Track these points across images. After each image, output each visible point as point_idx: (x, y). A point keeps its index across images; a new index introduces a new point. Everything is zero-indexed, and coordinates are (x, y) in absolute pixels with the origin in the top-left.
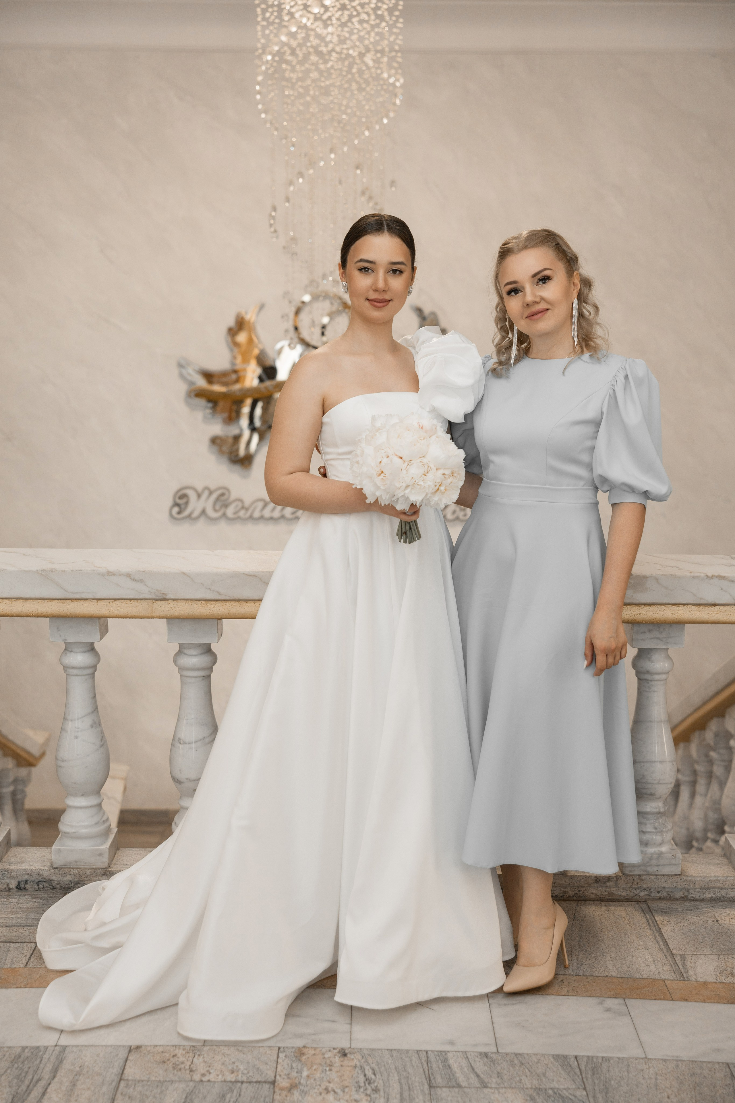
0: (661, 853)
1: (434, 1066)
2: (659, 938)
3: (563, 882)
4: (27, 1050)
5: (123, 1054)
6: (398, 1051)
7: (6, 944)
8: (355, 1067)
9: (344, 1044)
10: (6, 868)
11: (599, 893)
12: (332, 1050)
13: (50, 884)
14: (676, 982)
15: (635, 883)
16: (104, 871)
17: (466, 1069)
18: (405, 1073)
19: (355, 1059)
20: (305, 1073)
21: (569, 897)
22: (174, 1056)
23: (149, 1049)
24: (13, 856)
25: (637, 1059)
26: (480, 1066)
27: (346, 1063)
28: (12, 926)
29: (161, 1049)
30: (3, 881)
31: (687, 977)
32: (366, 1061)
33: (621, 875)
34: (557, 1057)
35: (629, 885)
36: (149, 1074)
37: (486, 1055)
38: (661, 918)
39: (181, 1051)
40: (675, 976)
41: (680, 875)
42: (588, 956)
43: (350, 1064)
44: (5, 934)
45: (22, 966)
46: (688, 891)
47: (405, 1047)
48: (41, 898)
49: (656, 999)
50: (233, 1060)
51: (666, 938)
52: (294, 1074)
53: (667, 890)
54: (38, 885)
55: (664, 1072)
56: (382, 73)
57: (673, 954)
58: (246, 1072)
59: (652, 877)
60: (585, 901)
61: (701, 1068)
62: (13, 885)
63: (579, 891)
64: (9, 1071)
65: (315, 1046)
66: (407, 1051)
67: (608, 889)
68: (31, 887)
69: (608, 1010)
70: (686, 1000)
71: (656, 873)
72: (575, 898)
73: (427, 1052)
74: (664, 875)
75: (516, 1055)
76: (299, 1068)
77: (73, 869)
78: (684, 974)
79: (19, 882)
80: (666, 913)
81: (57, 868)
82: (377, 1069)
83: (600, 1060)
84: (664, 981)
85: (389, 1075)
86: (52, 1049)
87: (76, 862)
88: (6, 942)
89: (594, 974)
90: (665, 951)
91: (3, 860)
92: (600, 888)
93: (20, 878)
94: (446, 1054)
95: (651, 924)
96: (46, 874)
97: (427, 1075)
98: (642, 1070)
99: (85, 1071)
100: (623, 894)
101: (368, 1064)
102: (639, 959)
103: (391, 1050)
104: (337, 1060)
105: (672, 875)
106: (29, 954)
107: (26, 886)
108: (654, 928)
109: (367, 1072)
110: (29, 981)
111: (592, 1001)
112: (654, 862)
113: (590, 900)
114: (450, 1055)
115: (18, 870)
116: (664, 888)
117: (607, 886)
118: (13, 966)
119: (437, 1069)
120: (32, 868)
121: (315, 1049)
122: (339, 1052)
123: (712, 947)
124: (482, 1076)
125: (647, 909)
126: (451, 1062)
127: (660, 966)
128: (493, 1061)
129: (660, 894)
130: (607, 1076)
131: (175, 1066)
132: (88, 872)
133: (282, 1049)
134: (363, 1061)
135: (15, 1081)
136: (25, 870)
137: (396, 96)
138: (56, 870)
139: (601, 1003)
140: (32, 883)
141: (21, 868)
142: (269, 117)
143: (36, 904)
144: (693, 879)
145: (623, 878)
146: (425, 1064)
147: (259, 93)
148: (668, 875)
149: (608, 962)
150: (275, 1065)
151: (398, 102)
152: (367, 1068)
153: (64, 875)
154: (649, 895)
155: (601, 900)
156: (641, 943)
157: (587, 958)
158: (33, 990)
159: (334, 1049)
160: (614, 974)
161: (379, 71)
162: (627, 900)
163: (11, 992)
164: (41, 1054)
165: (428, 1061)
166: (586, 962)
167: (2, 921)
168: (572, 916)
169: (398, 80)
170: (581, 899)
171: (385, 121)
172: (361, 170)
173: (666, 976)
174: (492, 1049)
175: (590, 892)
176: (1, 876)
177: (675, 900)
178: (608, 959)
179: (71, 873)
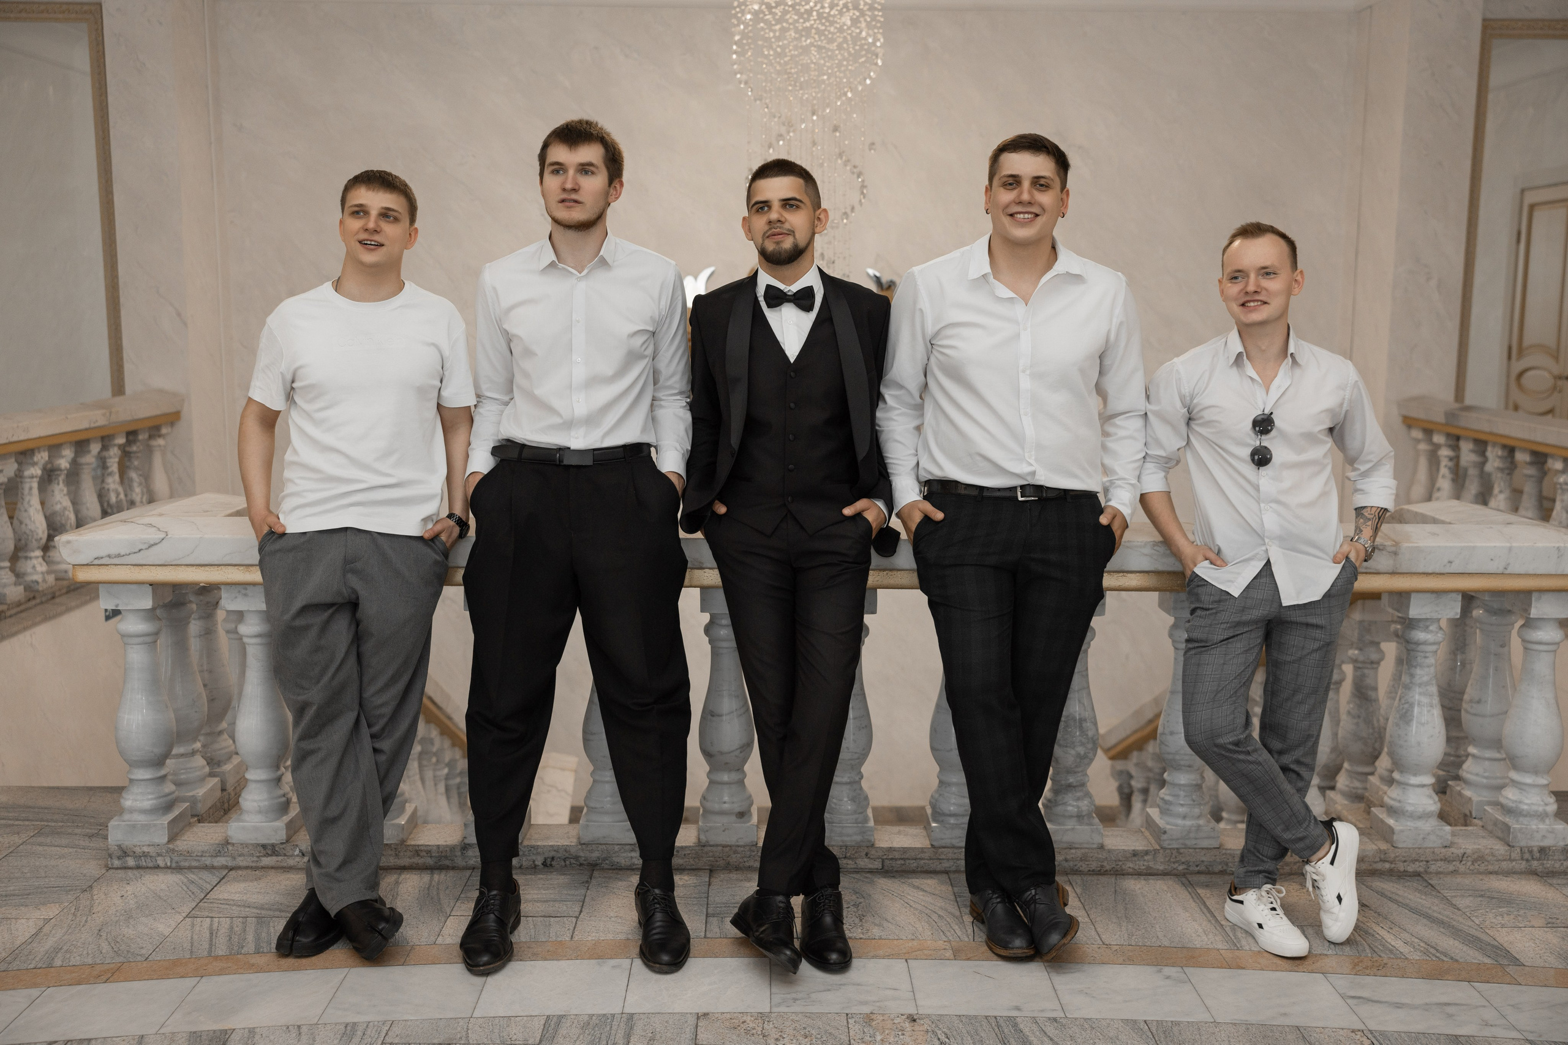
0: (1199, 826)
1: (1006, 1030)
2: (1205, 910)
3: (1100, 856)
4: (594, 1018)
5: (692, 1021)
6: (966, 1016)
7: (545, 919)
8: (927, 1031)
9: (912, 1010)
10: (531, 844)
11: (1137, 867)
12: (900, 1016)
13: (576, 861)
14: (1230, 951)
15: (1174, 856)
16: (633, 847)
17: (1038, 1033)
18: (978, 1037)
19: (926, 1025)
20: (879, 1037)
21: (1106, 871)
22: (743, 1022)
23: (717, 1016)
25: (1206, 1023)
26: (1050, 1030)
27: (917, 1028)
28: (547, 901)
29: (728, 1016)
30: (529, 858)
31: (1240, 947)
32: (937, 1026)
33: (1158, 848)
34: (1126, 1021)
35: (1167, 859)
37: (1055, 1020)
38: (1204, 891)
39: (749, 1018)
40: (1228, 947)
41: (1218, 848)
43: (921, 1029)
44: (541, 909)
45: (567, 939)
46: (1227, 864)
47: (972, 1013)
48: (569, 875)
49: (1213, 968)
50: (804, 1026)
51: (1211, 911)
52: (867, 1038)
53: (1206, 863)
54: (565, 862)
55: (1235, 1034)
56: (861, 32)
57: (1222, 925)
58: (819, 1036)
59: (1190, 850)
60: (1123, 875)
61: (1272, 1031)
62: (539, 862)
63: (1117, 865)
64: (581, 1036)
65: (882, 1012)
66: (976, 1017)
67: (1145, 863)
68: (558, 864)
69: (1168, 977)
71: (1195, 846)
72: (1112, 872)
73: (995, 1017)
74: (1203, 849)
75: (1085, 1019)
76: (871, 1032)
77: (601, 844)
79: (546, 859)
80: (1207, 886)
81: (584, 844)
82: (948, 1032)
83: (1170, 1024)
84: (1218, 950)
85: (962, 1039)
86: (619, 1016)
87: (604, 837)
88: (544, 916)
89: (1147, 944)
90: (1213, 922)
92: (1137, 863)
93: (546, 855)
94: (1015, 1019)
95: (1195, 897)
96: (573, 851)
97: (999, 1037)
98: (1214, 1033)
99: (658, 1037)
100: (1161, 868)
101: (940, 1029)
102: (1189, 930)
103: (960, 1016)
104: (907, 1025)
105: (1210, 849)
106: (572, 928)
107: (553, 863)
108: (1198, 901)
109: (940, 1036)
110: (579, 953)
112: (1192, 835)
113: (1128, 874)
114: (1018, 1020)
115: (543, 846)
116: (1203, 861)
117: (1145, 860)
118: (560, 939)
119: (1009, 1033)
120: (558, 844)
121: (883, 1015)
122: (908, 1018)
124: (1055, 1039)
125: (1188, 883)
126: (1021, 1026)
127: (1211, 936)
128: (1063, 1026)
129: (1199, 868)
130: (1180, 1038)
131: (747, 1032)
133: (850, 1015)
134: (933, 1026)
136: (552, 846)
137: (877, 56)
138: (584, 847)
139: (1160, 971)
140: (558, 860)
141: (545, 844)
142: (744, 77)
143: (567, 881)
145: (1161, 851)
146: (996, 1028)
147: (735, 52)
148: (1207, 849)
149: (1158, 933)
150: (847, 1030)
151: (880, 62)
152: (939, 1032)
153: (592, 851)
154: (1187, 869)
155: (1138, 874)
156: (1188, 914)
157: (1137, 929)
158: (585, 961)
159: (902, 1015)
160: (1166, 943)
161: (858, 31)
162: (1165, 874)
163: (564, 964)
164: (609, 1021)
165: (999, 1026)
166: (1137, 933)
167: (536, 897)
168: (1113, 890)
169: (879, 40)
170: (1119, 873)
171: (868, 82)
172: (840, 132)
173: (1220, 946)
174: (1059, 1014)
175: (1128, 866)
176: (526, 853)
177: (1214, 873)
178: (1158, 929)
179: (599, 849)
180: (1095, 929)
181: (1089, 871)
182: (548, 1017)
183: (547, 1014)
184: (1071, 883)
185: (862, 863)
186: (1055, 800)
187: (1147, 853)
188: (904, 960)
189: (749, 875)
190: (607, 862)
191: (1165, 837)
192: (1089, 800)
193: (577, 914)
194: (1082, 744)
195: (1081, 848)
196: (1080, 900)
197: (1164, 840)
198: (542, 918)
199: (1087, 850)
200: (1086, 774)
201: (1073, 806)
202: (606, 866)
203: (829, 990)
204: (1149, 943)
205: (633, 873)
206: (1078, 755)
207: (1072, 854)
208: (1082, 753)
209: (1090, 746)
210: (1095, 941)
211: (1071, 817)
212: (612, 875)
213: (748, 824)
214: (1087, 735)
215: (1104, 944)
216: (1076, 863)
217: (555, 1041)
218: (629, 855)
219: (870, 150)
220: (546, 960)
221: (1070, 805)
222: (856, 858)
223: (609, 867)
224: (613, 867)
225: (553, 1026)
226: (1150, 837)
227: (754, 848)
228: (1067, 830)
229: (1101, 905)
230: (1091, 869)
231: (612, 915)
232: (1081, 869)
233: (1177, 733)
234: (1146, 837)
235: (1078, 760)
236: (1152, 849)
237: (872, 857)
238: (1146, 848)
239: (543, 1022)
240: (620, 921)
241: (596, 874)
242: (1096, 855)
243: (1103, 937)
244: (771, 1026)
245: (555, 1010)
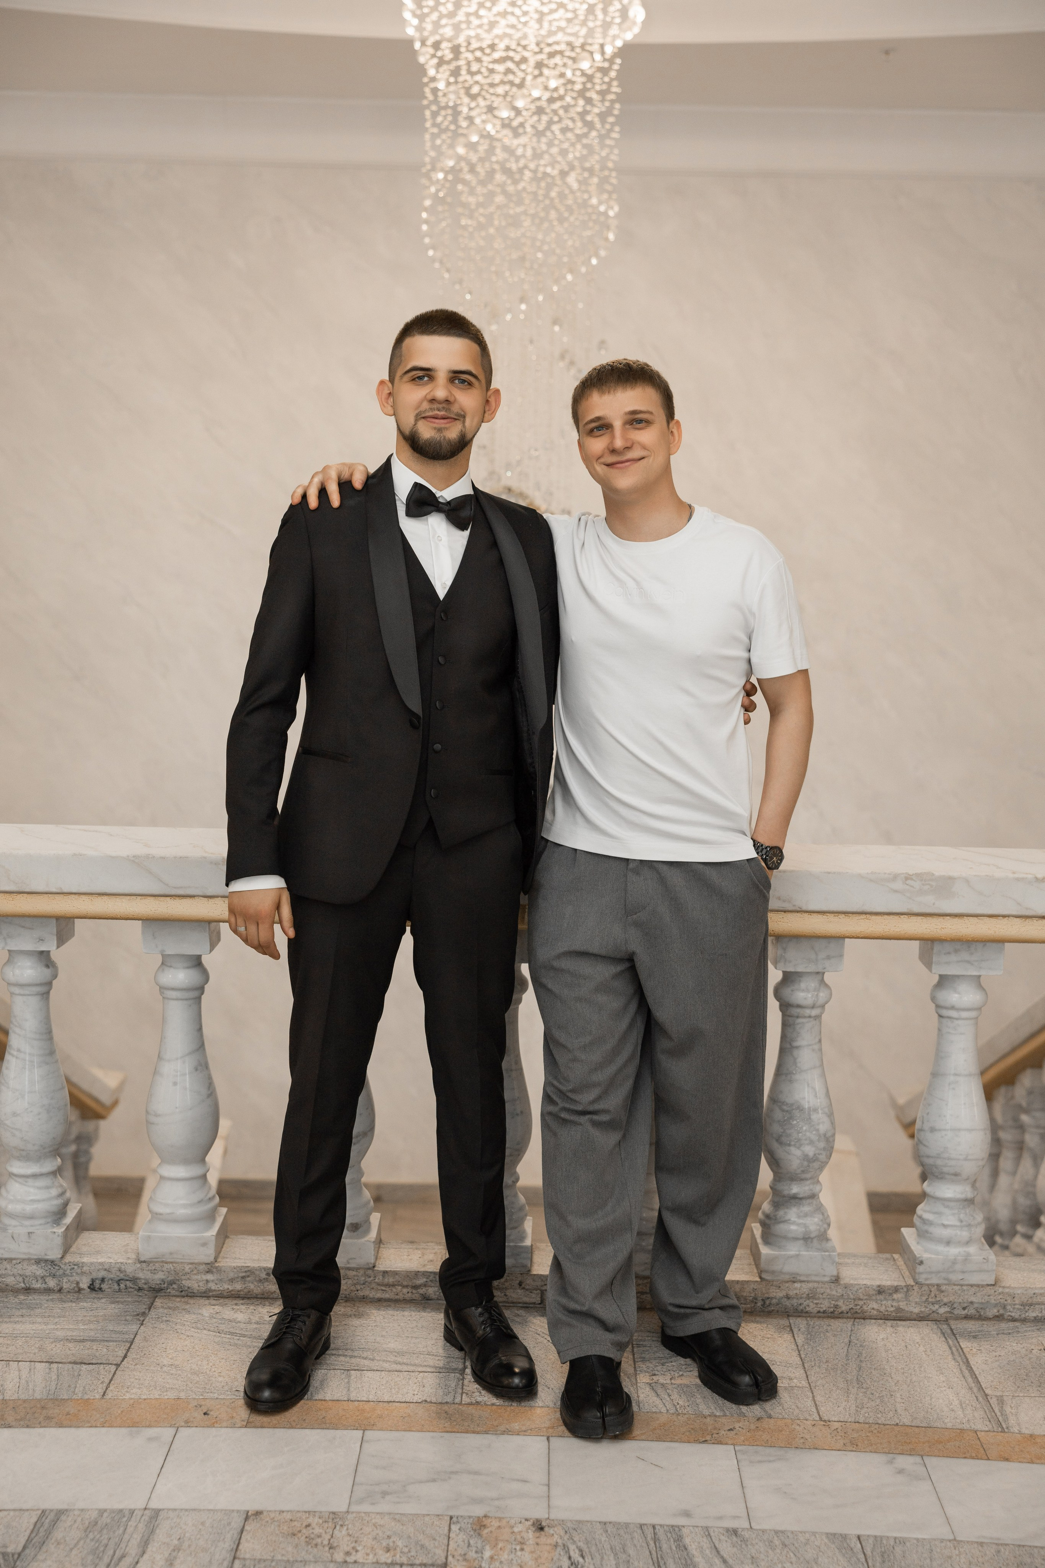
0: (968, 1254)
1: (665, 1546)
2: (966, 1372)
3: (834, 1293)
4: (105, 1515)
5: (237, 1521)
6: (614, 1524)
7: (75, 1366)
8: (556, 1546)
9: (540, 1513)
10: (76, 1260)
11: (883, 1309)
12: (523, 1521)
13: (133, 1283)
14: (992, 1434)
15: (933, 1295)
16: (209, 1266)
17: (708, 1552)
18: (624, 1556)
19: (556, 1535)
20: (487, 1554)
21: (842, 1313)
22: (308, 1526)
23: (272, 1515)
24: (85, 1245)
25: (942, 1541)
26: (727, 1548)
27: (543, 1540)
28: (83, 1341)
29: (289, 1516)
30: (71, 1279)
31: (1007, 1428)
32: (571, 1538)
33: (913, 1283)
34: (832, 1537)
35: (924, 1299)
36: (274, 1550)
37: (735, 1532)
38: (969, 1344)
39: (316, 1520)
40: (990, 1426)
41: (994, 1285)
42: (871, 1396)
43: (548, 1542)
44: (74, 1352)
45: (97, 1396)
46: (1004, 1307)
47: (623, 1518)
48: (122, 1303)
49: (965, 1458)
50: (388, 1533)
51: (977, 1373)
52: (472, 1554)
53: (976, 1305)
54: (119, 1285)
55: (980, 1560)
56: (590, 198)
57: (986, 1395)
58: (406, 1550)
59: (954, 1287)
60: (864, 1319)
61: (1031, 1555)
62: (84, 1285)
63: (856, 1305)
64: (82, 1542)
65: (499, 1515)
66: (627, 1525)
67: (895, 1304)
68: (109, 1288)
69: (901, 1471)
70: (1007, 1460)
71: (962, 1282)
72: (849, 1315)
73: (654, 1527)
74: (972, 1286)
75: (776, 1532)
76: (479, 1545)
77: (166, 1263)
78: (1003, 1424)
79: (93, 1281)
80: (975, 1337)
81: (144, 1262)
82: (586, 1550)
83: (892, 1542)
84: (976, 1432)
85: (602, 1558)
86: (140, 1513)
87: (171, 1254)
88: (75, 1363)
89: (880, 1422)
90: (975, 1390)
91: (72, 1250)
92: (884, 1302)
93: (94, 1275)
94: (680, 1530)
95: (956, 1353)
96: (130, 1270)
97: (655, 1559)
98: (950, 1557)
99: (186, 1545)
100: (916, 1310)
101: (574, 1542)
102: (941, 1401)
103: (605, 1523)
104: (530, 1535)
105: (983, 1286)
106: (107, 1381)
107: (102, 1286)
108: (959, 1359)
109: (572, 1553)
110: (108, 1417)
111: (878, 1459)
112: (958, 1267)
113: (871, 1318)
114: (685, 1531)
115: (92, 1263)
116: (972, 1303)
117: (893, 1300)
118: (86, 1397)
119: (669, 1551)
120: (111, 1261)
121: (500, 1519)
122: (533, 1524)
123: (1040, 1386)
124: (730, 1561)
125: (949, 1331)
126: (687, 1541)
127: (969, 1411)
128: (745, 1541)
129: (966, 1311)
130: (903, 1564)
131: (309, 1540)
132: (187, 1268)
133: (454, 1519)
134: (566, 1537)
135: (90, 1557)
136: (101, 1264)
137: (608, 228)
138: (144, 1265)
139: (891, 1462)
140: (110, 1282)
141: (95, 1261)
142: (439, 254)
143: (116, 1311)
144: (1012, 1291)
145: (916, 1288)
146: (652, 1543)
147: (426, 222)
148: (978, 1286)
149: (898, 1405)
150: (446, 1542)
151: (611, 236)
152: (572, 1547)
153: (154, 1272)
154: (950, 1312)
155: (885, 1317)
156: (942, 1378)
157: (869, 1398)
158: (114, 1430)
159: (527, 1520)
160: (907, 1421)
161: (586, 196)
162: (921, 1318)
163: (83, 1433)
164: (125, 1519)
165: (656, 1539)
166: (869, 1405)
167: (69, 1333)
168: (847, 1340)
169: (612, 208)
170: (858, 1316)
171: (594, 261)
172: (561, 326)
173: (979, 1426)
174: (743, 1524)
175: (870, 1306)
176: (68, 1272)
177: (987, 1319)
178: (899, 1400)
179: (164, 1269)
180: (813, 1397)
181: (819, 1312)
182: (44, 1512)
183: (43, 1507)
184: (791, 1330)
185: (514, 1295)
186: (775, 1216)
187: (896, 1289)
188: (545, 1438)
189: (361, 1309)
190: (175, 1286)
191: (920, 1269)
192: (821, 1216)
193: (119, 1360)
194: (811, 1142)
195: (808, 1282)
196: (800, 1355)
197: (920, 1273)
198: (70, 1366)
199: (816, 1285)
200: (818, 1182)
201: (798, 1225)
202: (173, 1292)
203: (434, 1480)
204: (883, 1419)
205: (207, 1302)
206: (806, 1157)
207: (796, 1289)
208: (811, 1154)
209: (822, 1145)
210: (810, 1415)
211: (796, 1239)
212: (178, 1305)
213: (363, 1240)
214: (818, 1130)
215: (821, 1419)
216: (801, 1301)
217: (44, 1548)
218: (205, 1277)
219: (600, 348)
220: (61, 1426)
221: (794, 1223)
222: (506, 1289)
223: (177, 1293)
224: (183, 1293)
225: (46, 1525)
226: (904, 1267)
227: (370, 1272)
228: (792, 1257)
229: (827, 1362)
230: (822, 1310)
231: (165, 1362)
232: (808, 1309)
233: (940, 1130)
234: (898, 1268)
235: (806, 1163)
236: (903, 1284)
237: (527, 1287)
238: (896, 1284)
239: (34, 1519)
240: (173, 1371)
241: (158, 1302)
242: (828, 1291)
243: (822, 1409)
244: (344, 1532)
245: (53, 1503)
